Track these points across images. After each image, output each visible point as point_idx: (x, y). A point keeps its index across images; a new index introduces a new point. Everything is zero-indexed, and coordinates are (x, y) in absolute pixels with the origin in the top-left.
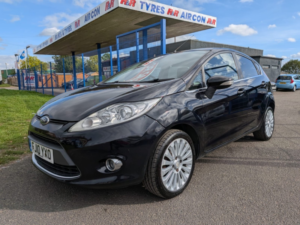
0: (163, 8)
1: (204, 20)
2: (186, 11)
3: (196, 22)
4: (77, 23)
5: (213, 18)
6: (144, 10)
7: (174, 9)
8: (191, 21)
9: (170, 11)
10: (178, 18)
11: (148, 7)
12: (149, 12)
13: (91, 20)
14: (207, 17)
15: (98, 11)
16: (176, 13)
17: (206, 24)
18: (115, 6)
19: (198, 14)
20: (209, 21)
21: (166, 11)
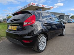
0: (41, 5)
1: (50, 7)
2: (46, 6)
3: (49, 8)
4: (22, 9)
5: (52, 7)
6: (37, 6)
7: (43, 5)
8: (47, 8)
9: (43, 6)
10: (44, 7)
11: (38, 5)
12: (38, 6)
13: (25, 8)
14: (51, 7)
15: (27, 6)
16: (44, 6)
17: (51, 8)
18: (30, 5)
19: (49, 6)
20: (52, 8)
21: (42, 6)
